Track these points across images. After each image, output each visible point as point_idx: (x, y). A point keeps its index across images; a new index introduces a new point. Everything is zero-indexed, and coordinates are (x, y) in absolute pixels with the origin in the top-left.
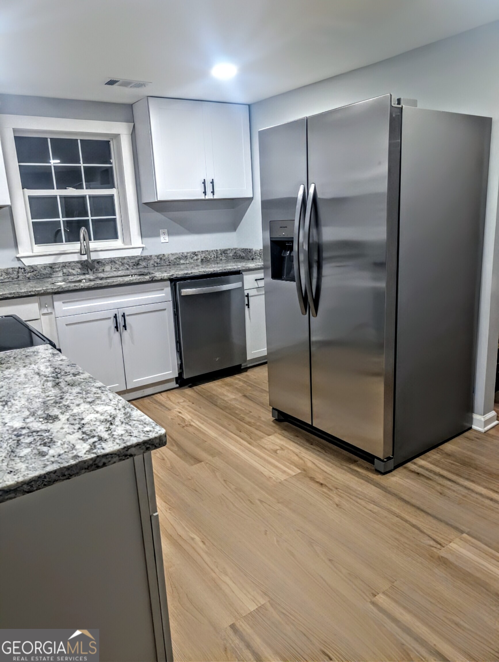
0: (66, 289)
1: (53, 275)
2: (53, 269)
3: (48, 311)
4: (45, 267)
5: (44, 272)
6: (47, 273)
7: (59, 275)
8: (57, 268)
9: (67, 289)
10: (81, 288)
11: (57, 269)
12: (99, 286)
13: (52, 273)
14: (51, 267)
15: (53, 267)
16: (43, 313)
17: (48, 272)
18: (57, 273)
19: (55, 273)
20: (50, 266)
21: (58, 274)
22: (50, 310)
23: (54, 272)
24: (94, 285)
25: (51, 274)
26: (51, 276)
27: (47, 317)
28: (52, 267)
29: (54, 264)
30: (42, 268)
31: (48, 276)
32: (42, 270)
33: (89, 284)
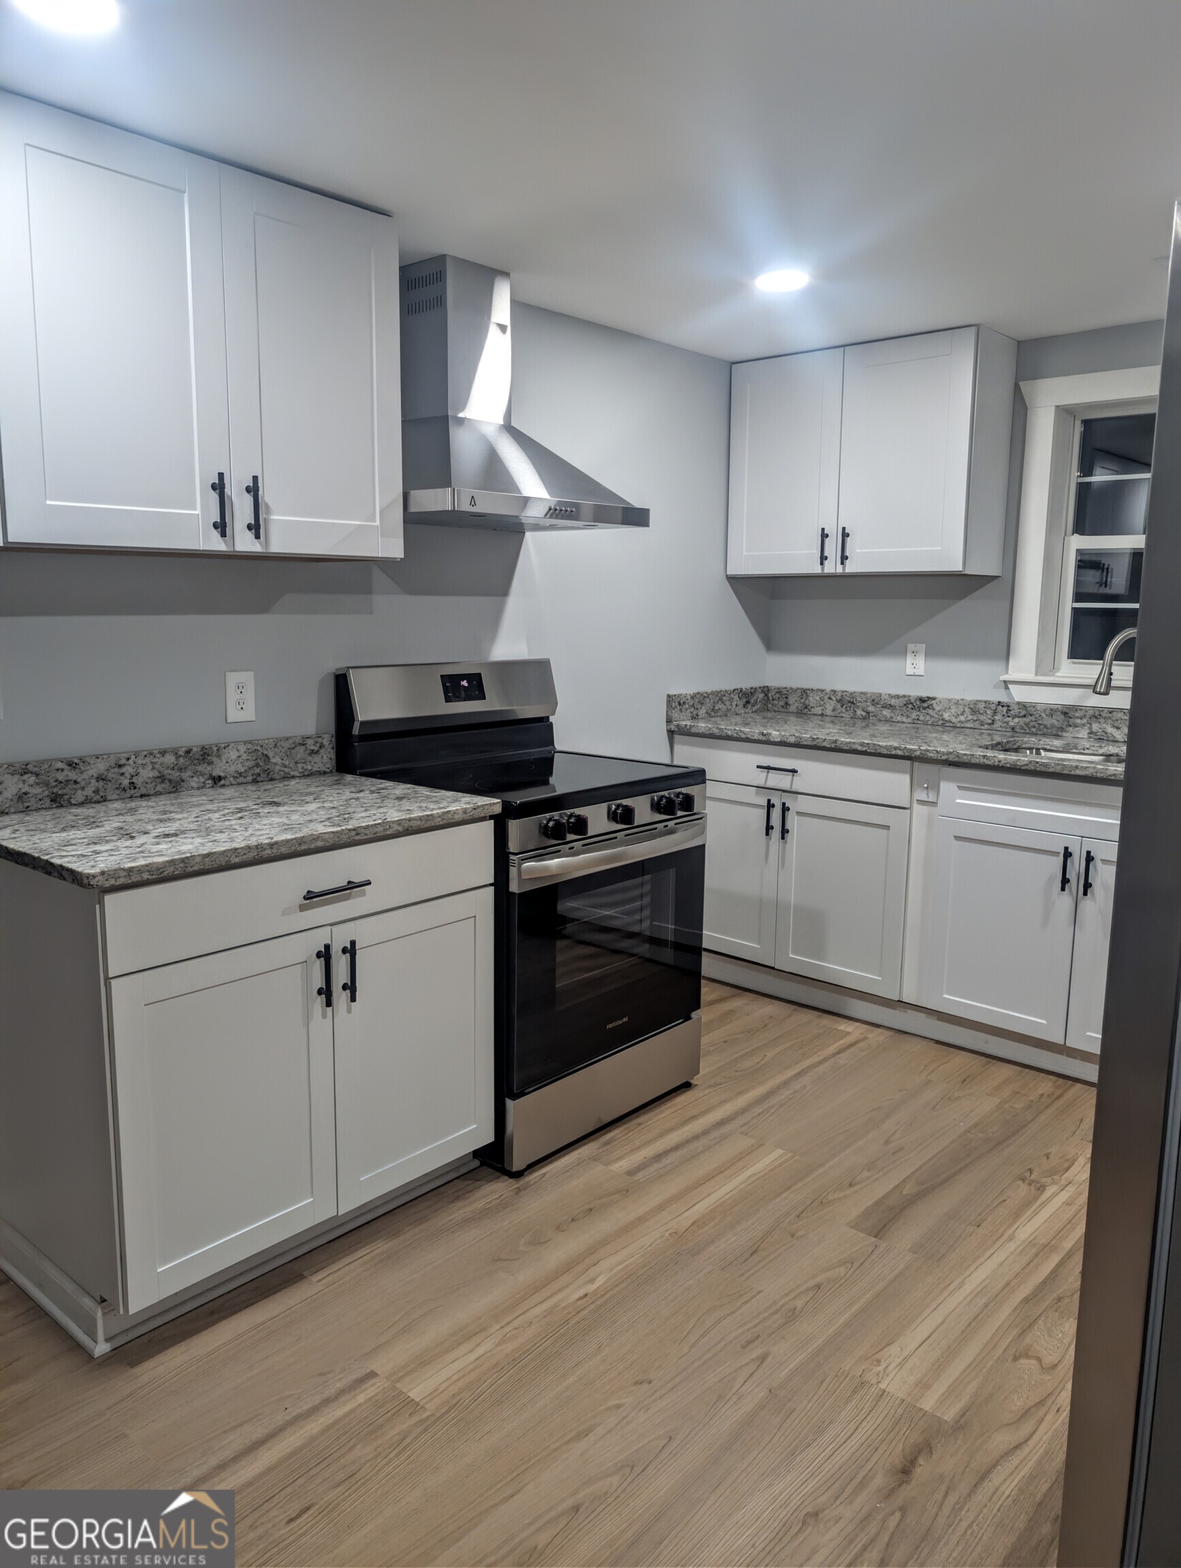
0: (965, 759)
1: (1066, 731)
2: (1071, 718)
3: (928, 797)
4: (1052, 711)
5: (1049, 721)
6: (1053, 726)
7: (1080, 736)
8: (1078, 718)
9: (966, 761)
10: (996, 763)
11: (1078, 721)
12: (1038, 769)
13: (1064, 727)
14: (1065, 714)
15: (1071, 714)
16: (918, 799)
17: (1056, 723)
18: (1077, 729)
19: (1071, 729)
20: (1064, 710)
21: (1078, 732)
22: (932, 798)
23: (1071, 726)
24: (1027, 765)
25: (1062, 729)
26: (1060, 733)
27: (925, 808)
28: (1067, 713)
29: (1075, 708)
30: (1045, 711)
31: (1054, 732)
32: (1044, 715)
33: (1017, 760)
